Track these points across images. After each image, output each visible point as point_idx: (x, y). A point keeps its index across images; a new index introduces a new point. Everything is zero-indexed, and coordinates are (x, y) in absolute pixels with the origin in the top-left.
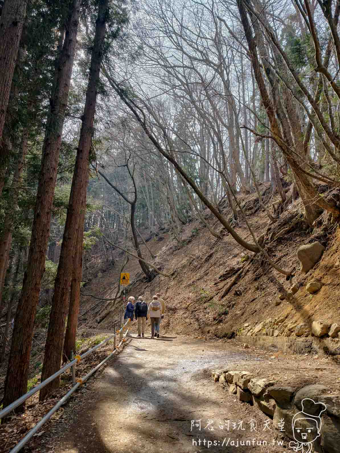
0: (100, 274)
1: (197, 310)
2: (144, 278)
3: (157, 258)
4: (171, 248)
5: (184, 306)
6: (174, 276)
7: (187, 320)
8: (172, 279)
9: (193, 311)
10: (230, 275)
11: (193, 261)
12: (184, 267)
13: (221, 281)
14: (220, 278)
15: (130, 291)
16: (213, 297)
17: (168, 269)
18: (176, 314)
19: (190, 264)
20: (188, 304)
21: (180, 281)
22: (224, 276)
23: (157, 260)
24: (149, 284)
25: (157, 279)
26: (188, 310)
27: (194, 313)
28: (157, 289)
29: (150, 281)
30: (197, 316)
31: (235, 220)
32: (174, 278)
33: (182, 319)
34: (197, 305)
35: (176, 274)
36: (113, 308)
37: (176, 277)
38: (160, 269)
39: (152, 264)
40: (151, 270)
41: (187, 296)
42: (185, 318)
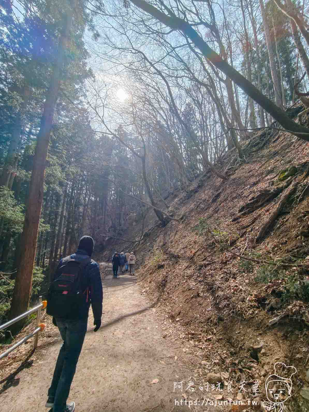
0: (134, 223)
1: (208, 264)
2: (160, 224)
3: (170, 207)
4: (181, 199)
5: (188, 254)
6: (183, 220)
7: (192, 284)
8: (181, 222)
9: (202, 266)
10: (260, 204)
11: (200, 204)
12: (192, 211)
13: (244, 214)
14: (240, 211)
15: (149, 235)
16: (235, 241)
17: (179, 215)
18: (177, 266)
19: (197, 207)
20: (194, 251)
21: (188, 224)
22: (247, 206)
23: (170, 209)
24: (163, 229)
25: (169, 225)
26: (195, 263)
27: (204, 270)
28: (169, 232)
29: (165, 226)
30: (209, 279)
31: (240, 159)
32: (183, 222)
33: (183, 277)
34: (207, 254)
35: (184, 218)
36: (138, 248)
37: (185, 220)
38: (172, 216)
39: (166, 213)
40: (165, 217)
41: (193, 239)
42: (190, 277)
